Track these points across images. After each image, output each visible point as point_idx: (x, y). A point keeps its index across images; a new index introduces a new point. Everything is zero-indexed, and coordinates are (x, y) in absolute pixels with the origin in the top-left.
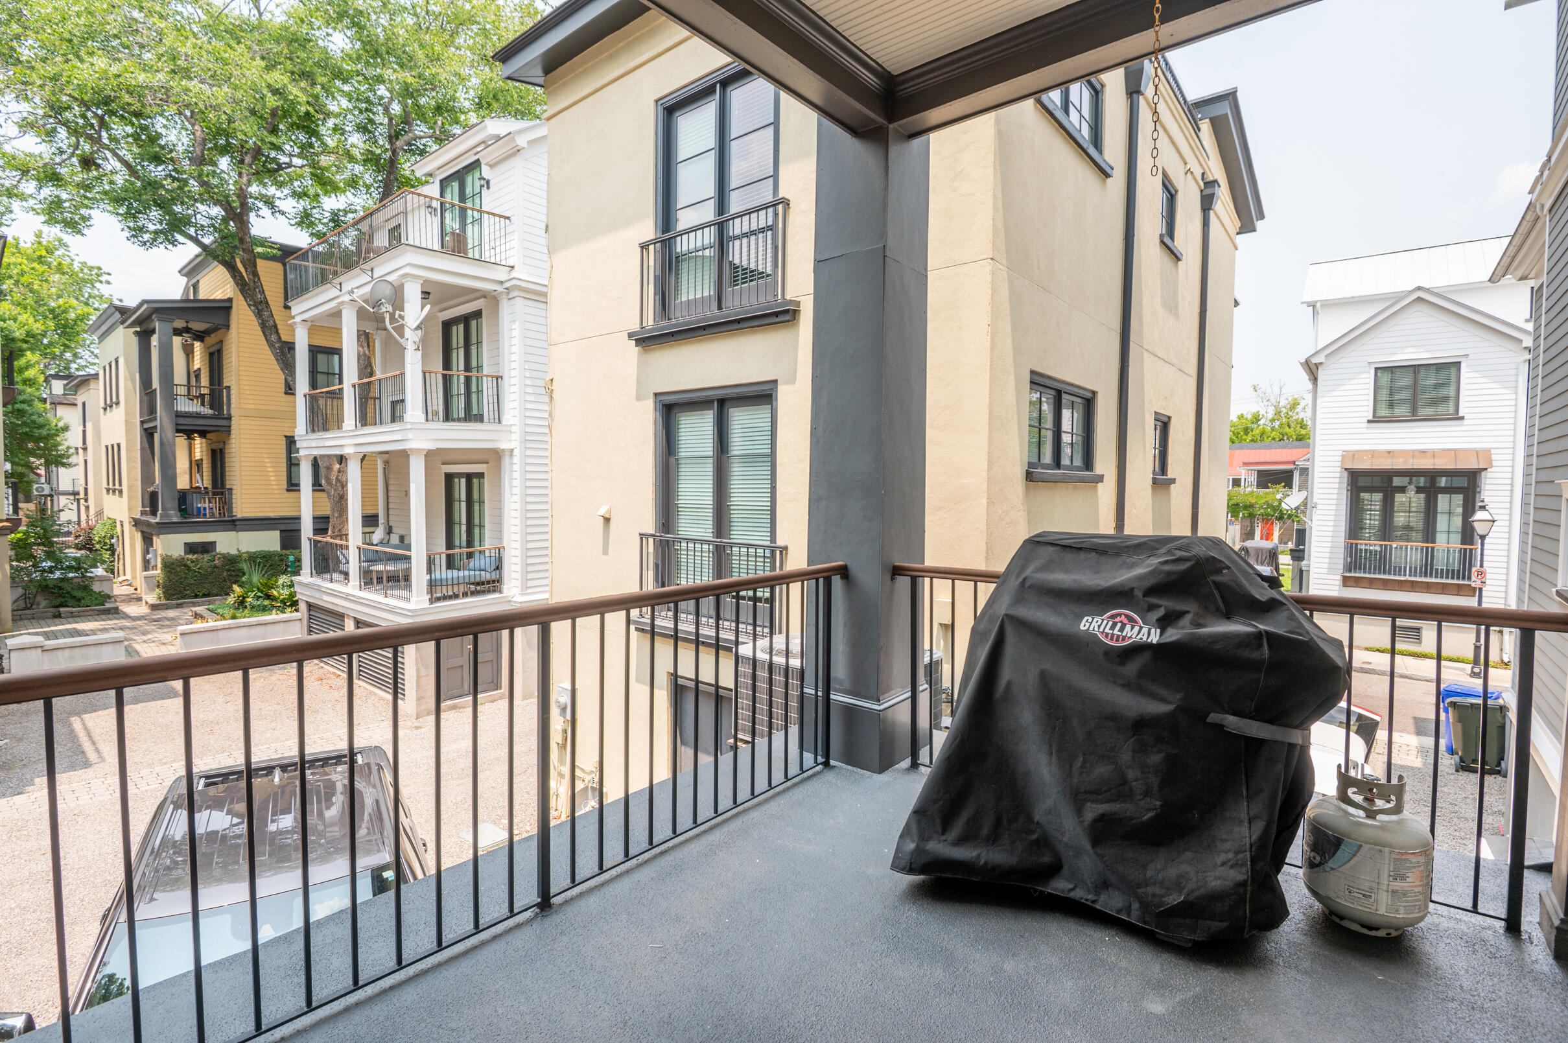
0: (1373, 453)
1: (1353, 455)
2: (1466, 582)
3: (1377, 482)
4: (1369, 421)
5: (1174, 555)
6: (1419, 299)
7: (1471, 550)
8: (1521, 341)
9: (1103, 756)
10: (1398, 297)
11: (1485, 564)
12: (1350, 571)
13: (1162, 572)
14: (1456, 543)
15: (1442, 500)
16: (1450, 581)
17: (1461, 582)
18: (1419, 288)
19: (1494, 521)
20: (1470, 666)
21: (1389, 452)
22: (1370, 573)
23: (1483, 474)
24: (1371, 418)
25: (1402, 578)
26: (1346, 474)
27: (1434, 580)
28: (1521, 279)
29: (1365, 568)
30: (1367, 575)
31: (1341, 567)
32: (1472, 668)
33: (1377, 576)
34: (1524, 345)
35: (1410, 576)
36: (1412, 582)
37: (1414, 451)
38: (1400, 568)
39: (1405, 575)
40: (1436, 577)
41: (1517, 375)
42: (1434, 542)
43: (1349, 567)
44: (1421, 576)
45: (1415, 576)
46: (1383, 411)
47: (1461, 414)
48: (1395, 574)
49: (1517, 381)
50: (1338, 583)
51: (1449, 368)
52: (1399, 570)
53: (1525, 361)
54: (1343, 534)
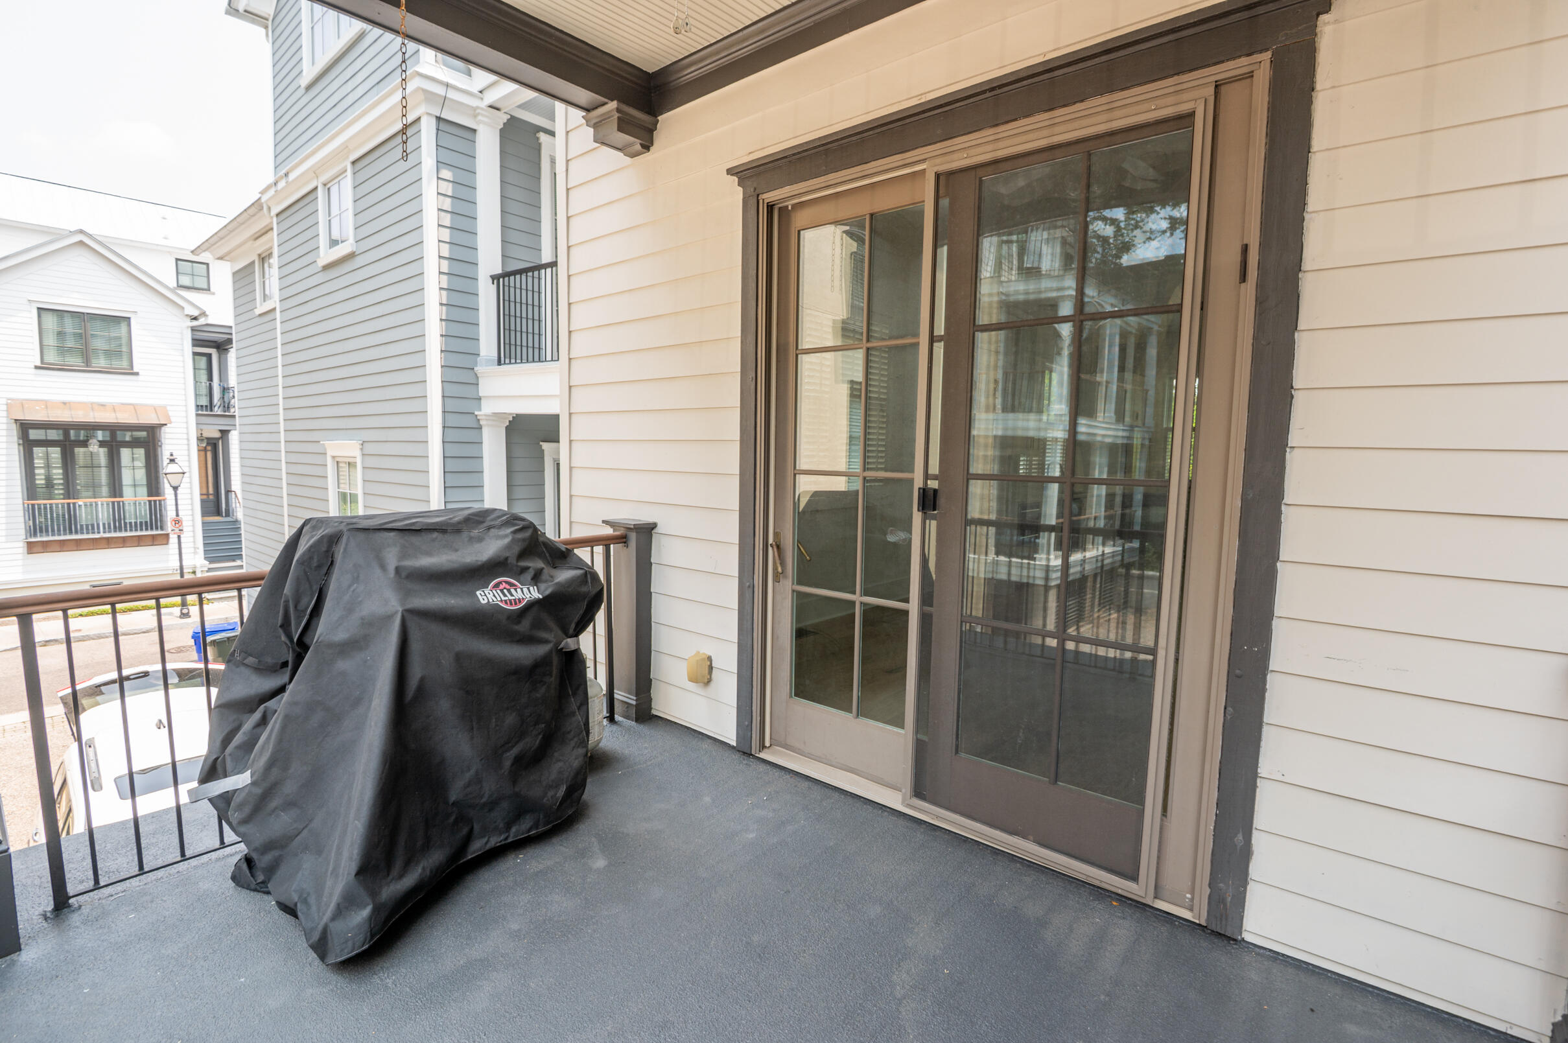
0: (46, 404)
1: (22, 404)
2: (159, 532)
3: (53, 435)
4: (37, 367)
5: (516, 525)
6: (81, 243)
7: (160, 501)
8: (183, 308)
9: (508, 709)
10: (55, 234)
11: (180, 513)
12: (35, 535)
13: (519, 540)
14: (143, 495)
15: (125, 453)
16: (144, 533)
17: (154, 532)
18: (81, 232)
19: (184, 473)
20: (179, 608)
21: (65, 403)
22: (59, 535)
23: (163, 428)
24: (38, 364)
25: (96, 536)
26: (14, 426)
27: (129, 534)
28: (219, 259)
29: (53, 530)
30: (57, 538)
31: (23, 532)
32: (181, 610)
33: (68, 537)
34: (186, 313)
35: (104, 532)
36: (108, 539)
37: (92, 404)
38: (93, 526)
39: (99, 533)
40: (131, 530)
41: (182, 339)
42: (121, 496)
43: (34, 530)
44: (115, 531)
45: (110, 532)
46: (52, 357)
47: (135, 370)
48: (88, 533)
49: (182, 344)
50: (21, 551)
51: (119, 323)
52: (91, 528)
53: (188, 327)
54: (20, 495)
